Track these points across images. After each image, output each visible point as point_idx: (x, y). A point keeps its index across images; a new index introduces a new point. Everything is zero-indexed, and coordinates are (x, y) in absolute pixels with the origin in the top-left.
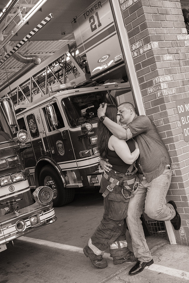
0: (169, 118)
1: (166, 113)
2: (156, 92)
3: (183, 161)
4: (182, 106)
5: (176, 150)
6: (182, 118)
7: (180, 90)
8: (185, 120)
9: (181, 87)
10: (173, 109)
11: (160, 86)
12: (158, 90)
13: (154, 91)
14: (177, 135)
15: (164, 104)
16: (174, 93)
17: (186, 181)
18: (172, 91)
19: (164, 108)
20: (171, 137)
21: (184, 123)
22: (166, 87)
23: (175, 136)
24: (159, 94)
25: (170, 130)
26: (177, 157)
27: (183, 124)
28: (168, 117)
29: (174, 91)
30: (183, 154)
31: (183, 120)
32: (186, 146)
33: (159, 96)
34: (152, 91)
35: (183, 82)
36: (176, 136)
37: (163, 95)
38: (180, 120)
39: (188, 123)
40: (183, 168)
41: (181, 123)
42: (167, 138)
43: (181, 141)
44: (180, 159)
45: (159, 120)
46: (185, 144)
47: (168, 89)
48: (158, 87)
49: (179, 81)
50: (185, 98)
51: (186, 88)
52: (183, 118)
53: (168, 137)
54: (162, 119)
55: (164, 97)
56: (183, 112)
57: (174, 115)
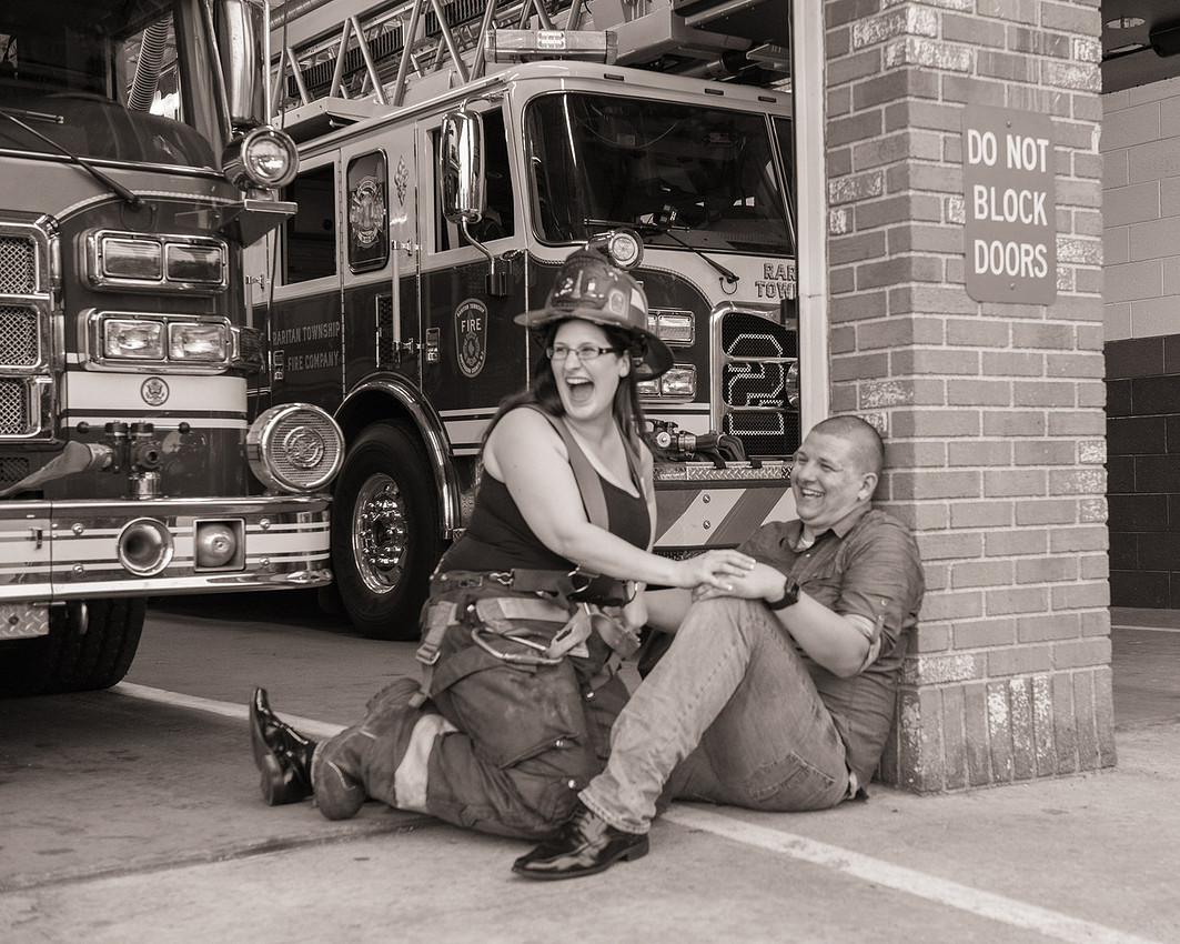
0: (912, 168)
1: (903, 142)
2: (882, 46)
3: (935, 377)
4: (989, 135)
5: (914, 316)
6: (977, 188)
7: (998, 67)
8: (988, 201)
9: (1006, 51)
10: (942, 135)
11: (904, 17)
12: (894, 34)
13: (874, 39)
14: (934, 255)
15: (902, 100)
16: (964, 66)
17: (930, 470)
18: (956, 54)
19: (900, 119)
20: (904, 255)
21: (981, 211)
22: (929, 29)
23: (921, 254)
24: (892, 52)
25: (904, 224)
26: (912, 351)
27: (978, 216)
28: (910, 161)
29: (967, 57)
30: (944, 347)
31: (983, 202)
32: (968, 318)
33: (890, 61)
34: (866, 39)
35: (1024, 34)
36: (930, 255)
37: (908, 59)
38: (966, 195)
39: (1001, 218)
40: (932, 408)
41: (969, 208)
42: (888, 259)
43: (948, 286)
44: (920, 363)
45: (870, 171)
46: (967, 310)
47: (939, 40)
48: (895, 23)
49: (1007, 24)
50: (1016, 106)
51: (1030, 65)
52: (982, 188)
53: (891, 254)
54: (885, 169)
55: (909, 68)
56: (991, 162)
57: (942, 165)
